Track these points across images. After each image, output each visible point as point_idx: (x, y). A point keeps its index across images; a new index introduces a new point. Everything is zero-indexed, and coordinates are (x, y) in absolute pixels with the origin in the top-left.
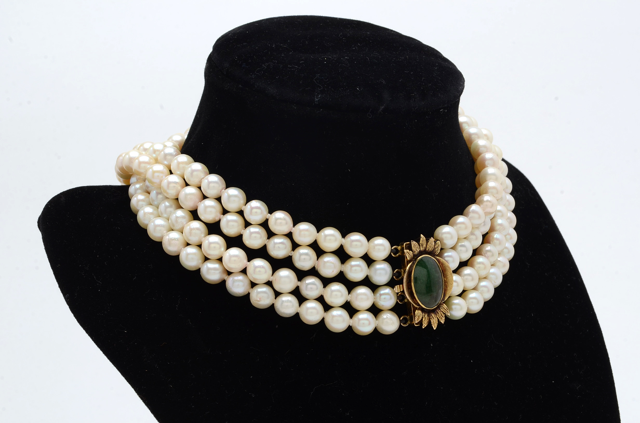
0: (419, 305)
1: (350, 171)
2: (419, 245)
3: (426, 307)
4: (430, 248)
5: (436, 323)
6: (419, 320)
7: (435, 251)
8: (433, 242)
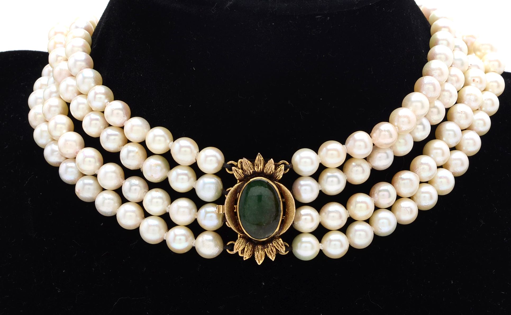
0: (243, 233)
1: (194, 69)
2: (254, 166)
3: (251, 236)
4: (268, 171)
5: (261, 258)
6: (238, 249)
7: (276, 175)
8: (273, 164)
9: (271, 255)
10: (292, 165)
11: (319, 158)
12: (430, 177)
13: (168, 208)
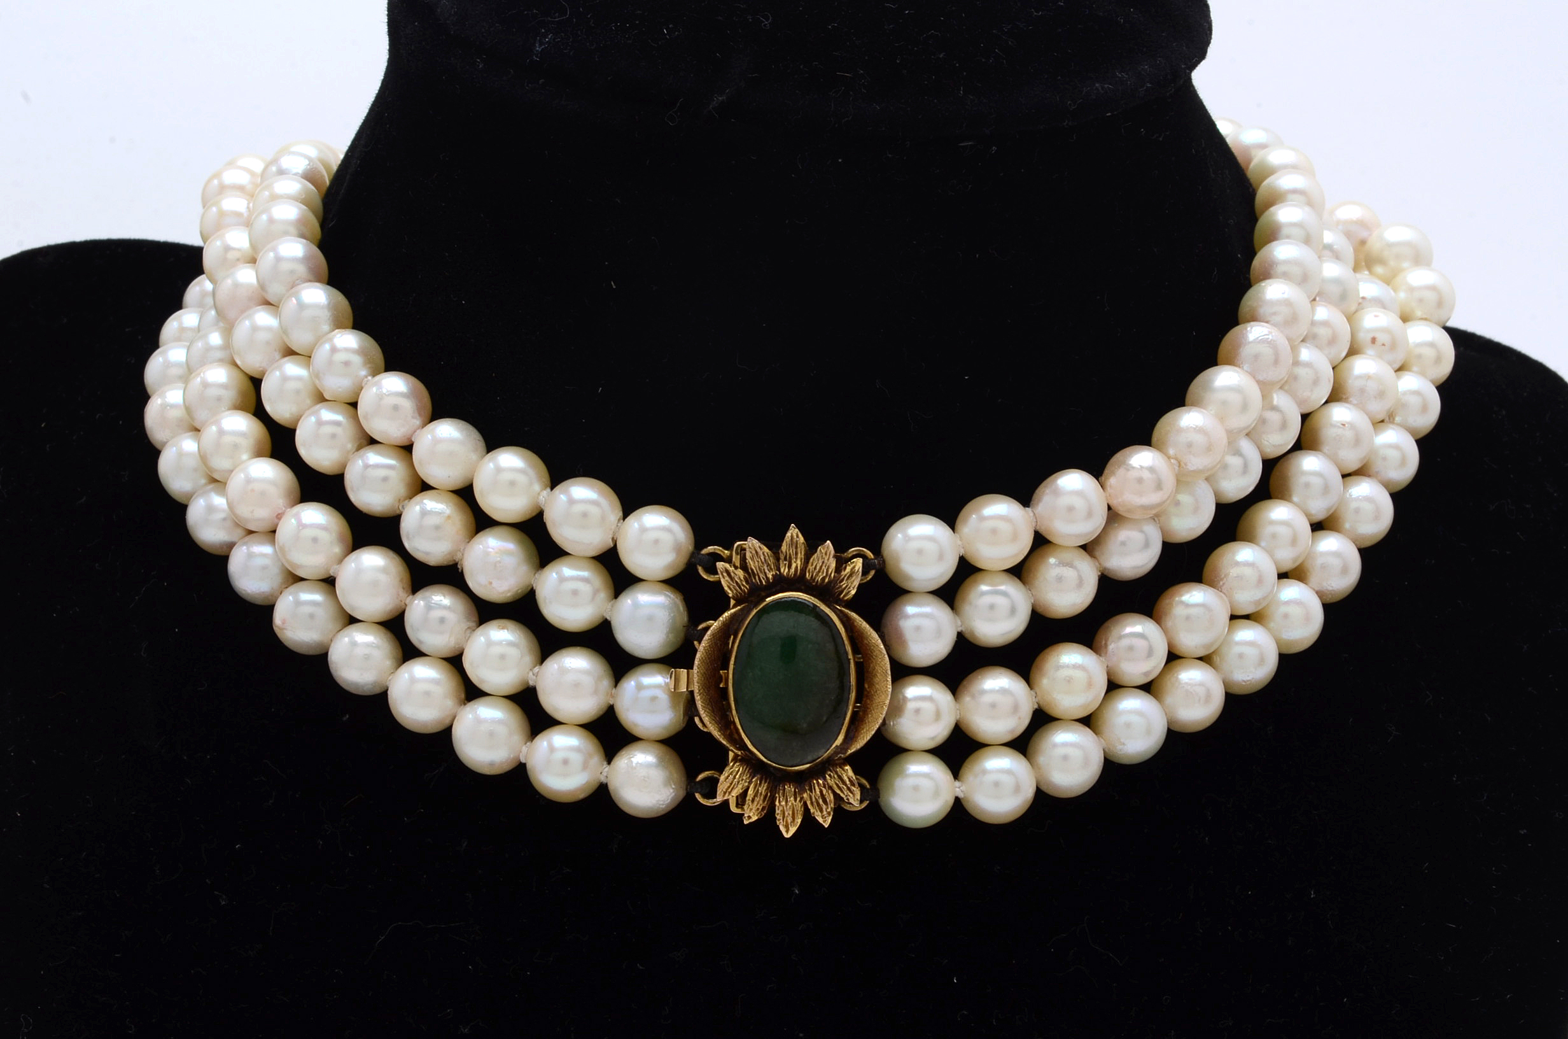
0: (743, 747)
1: (614, 287)
2: (778, 559)
3: (766, 758)
4: (817, 575)
5: (794, 819)
6: (730, 793)
7: (838, 588)
8: (831, 556)
9: (821, 811)
10: (884, 561)
11: (959, 542)
12: (1258, 602)
13: (534, 675)
